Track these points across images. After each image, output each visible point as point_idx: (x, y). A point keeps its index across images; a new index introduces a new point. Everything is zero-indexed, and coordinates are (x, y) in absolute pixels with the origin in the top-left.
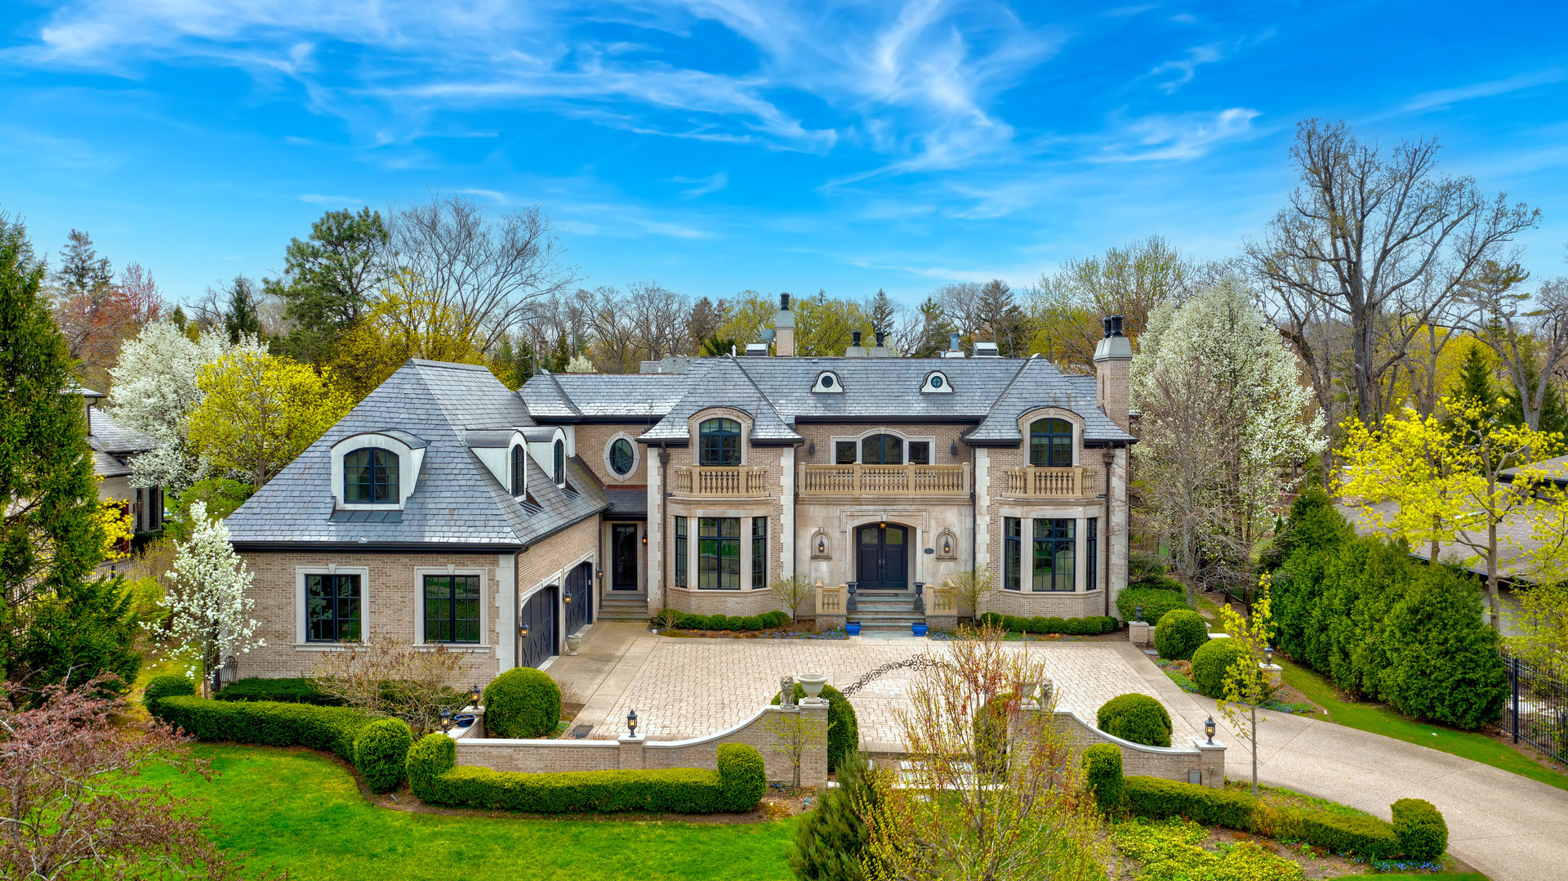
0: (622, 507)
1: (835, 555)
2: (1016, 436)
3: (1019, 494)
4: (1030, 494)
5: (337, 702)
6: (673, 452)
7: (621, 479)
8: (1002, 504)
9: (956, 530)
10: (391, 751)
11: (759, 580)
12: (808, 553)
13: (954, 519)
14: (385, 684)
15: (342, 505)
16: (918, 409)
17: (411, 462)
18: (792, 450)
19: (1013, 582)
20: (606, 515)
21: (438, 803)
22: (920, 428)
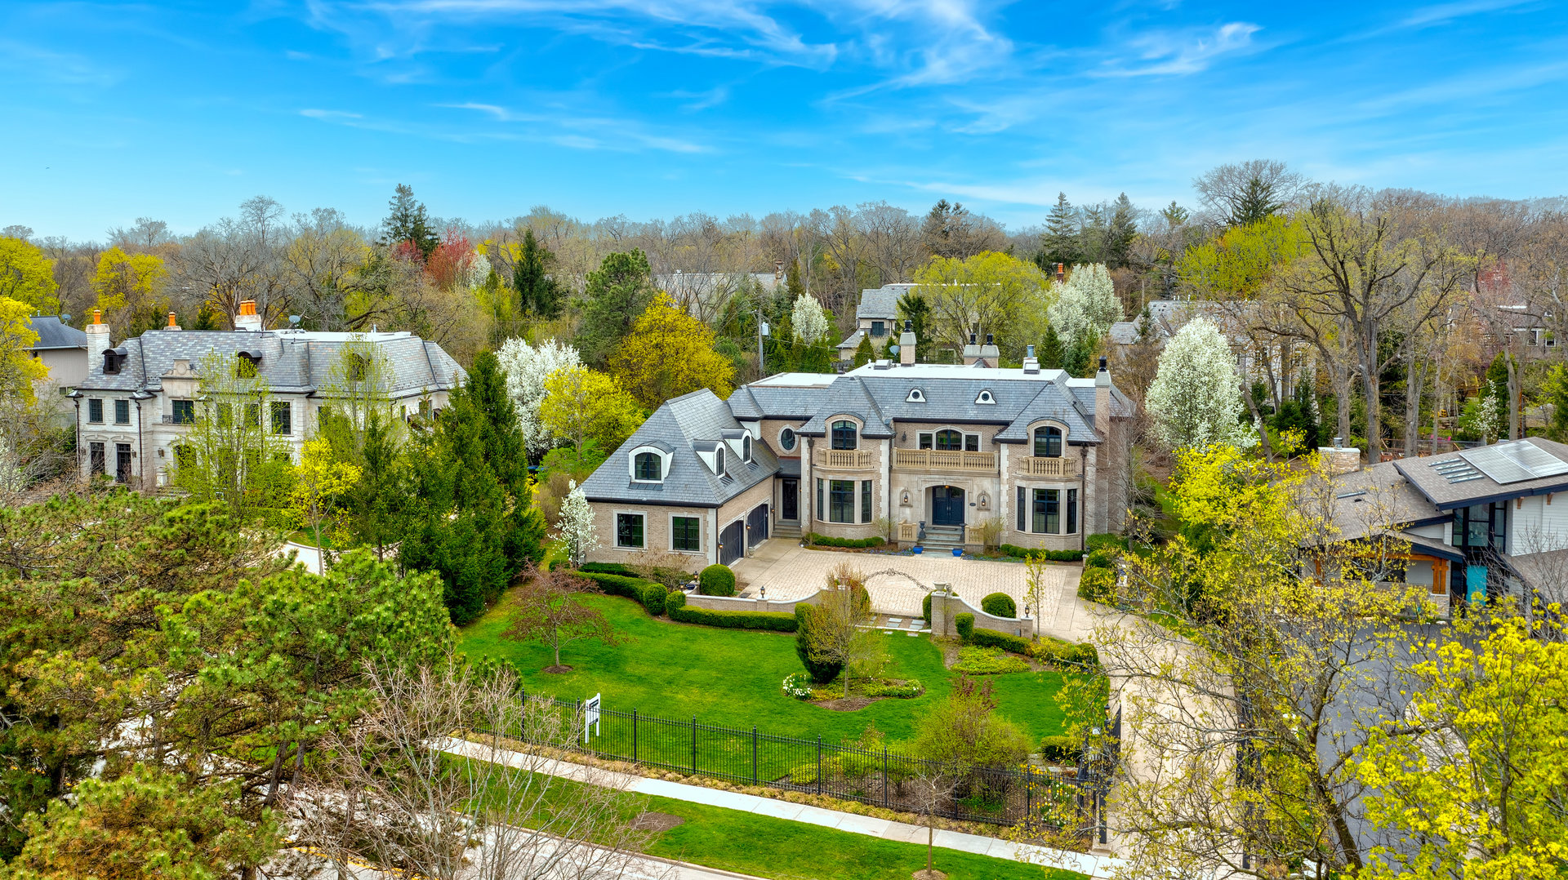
0: (787, 471)
1: (915, 504)
2: (1025, 437)
3: (1025, 473)
4: (1031, 474)
5: (636, 576)
6: (816, 440)
7: (787, 453)
8: (1016, 478)
9: (990, 492)
10: (660, 598)
11: (866, 517)
12: (898, 502)
13: (987, 484)
14: (656, 569)
15: (634, 480)
16: (972, 414)
17: (666, 460)
18: (888, 441)
19: (1021, 525)
20: (777, 476)
21: (679, 620)
22: (972, 426)
